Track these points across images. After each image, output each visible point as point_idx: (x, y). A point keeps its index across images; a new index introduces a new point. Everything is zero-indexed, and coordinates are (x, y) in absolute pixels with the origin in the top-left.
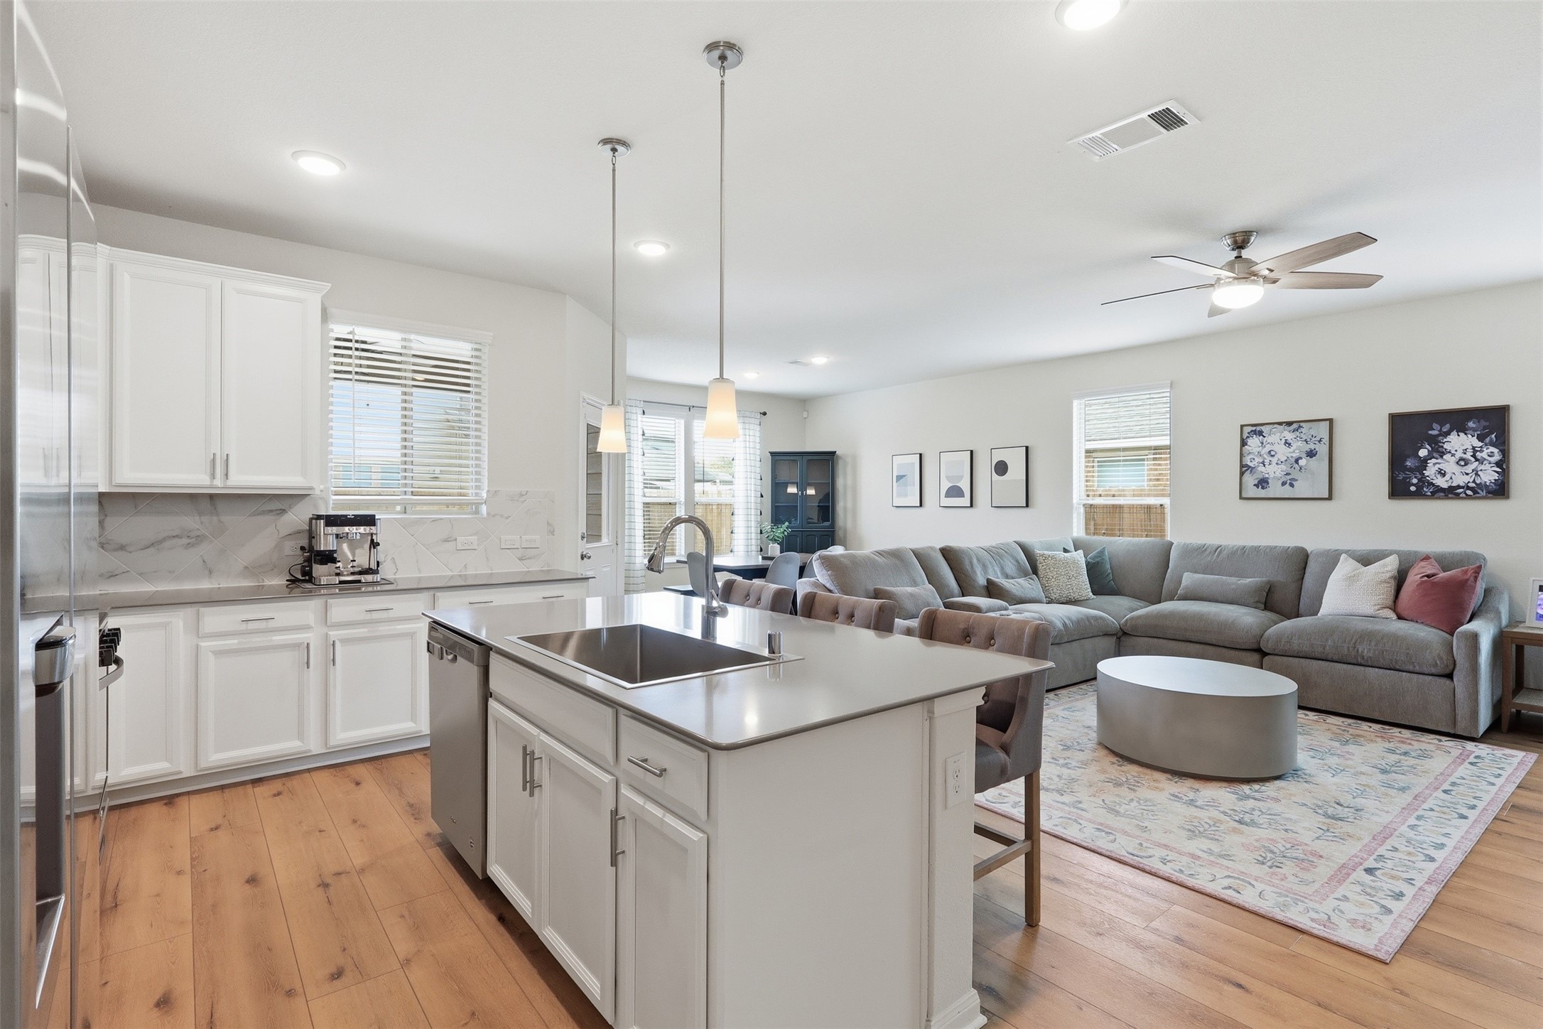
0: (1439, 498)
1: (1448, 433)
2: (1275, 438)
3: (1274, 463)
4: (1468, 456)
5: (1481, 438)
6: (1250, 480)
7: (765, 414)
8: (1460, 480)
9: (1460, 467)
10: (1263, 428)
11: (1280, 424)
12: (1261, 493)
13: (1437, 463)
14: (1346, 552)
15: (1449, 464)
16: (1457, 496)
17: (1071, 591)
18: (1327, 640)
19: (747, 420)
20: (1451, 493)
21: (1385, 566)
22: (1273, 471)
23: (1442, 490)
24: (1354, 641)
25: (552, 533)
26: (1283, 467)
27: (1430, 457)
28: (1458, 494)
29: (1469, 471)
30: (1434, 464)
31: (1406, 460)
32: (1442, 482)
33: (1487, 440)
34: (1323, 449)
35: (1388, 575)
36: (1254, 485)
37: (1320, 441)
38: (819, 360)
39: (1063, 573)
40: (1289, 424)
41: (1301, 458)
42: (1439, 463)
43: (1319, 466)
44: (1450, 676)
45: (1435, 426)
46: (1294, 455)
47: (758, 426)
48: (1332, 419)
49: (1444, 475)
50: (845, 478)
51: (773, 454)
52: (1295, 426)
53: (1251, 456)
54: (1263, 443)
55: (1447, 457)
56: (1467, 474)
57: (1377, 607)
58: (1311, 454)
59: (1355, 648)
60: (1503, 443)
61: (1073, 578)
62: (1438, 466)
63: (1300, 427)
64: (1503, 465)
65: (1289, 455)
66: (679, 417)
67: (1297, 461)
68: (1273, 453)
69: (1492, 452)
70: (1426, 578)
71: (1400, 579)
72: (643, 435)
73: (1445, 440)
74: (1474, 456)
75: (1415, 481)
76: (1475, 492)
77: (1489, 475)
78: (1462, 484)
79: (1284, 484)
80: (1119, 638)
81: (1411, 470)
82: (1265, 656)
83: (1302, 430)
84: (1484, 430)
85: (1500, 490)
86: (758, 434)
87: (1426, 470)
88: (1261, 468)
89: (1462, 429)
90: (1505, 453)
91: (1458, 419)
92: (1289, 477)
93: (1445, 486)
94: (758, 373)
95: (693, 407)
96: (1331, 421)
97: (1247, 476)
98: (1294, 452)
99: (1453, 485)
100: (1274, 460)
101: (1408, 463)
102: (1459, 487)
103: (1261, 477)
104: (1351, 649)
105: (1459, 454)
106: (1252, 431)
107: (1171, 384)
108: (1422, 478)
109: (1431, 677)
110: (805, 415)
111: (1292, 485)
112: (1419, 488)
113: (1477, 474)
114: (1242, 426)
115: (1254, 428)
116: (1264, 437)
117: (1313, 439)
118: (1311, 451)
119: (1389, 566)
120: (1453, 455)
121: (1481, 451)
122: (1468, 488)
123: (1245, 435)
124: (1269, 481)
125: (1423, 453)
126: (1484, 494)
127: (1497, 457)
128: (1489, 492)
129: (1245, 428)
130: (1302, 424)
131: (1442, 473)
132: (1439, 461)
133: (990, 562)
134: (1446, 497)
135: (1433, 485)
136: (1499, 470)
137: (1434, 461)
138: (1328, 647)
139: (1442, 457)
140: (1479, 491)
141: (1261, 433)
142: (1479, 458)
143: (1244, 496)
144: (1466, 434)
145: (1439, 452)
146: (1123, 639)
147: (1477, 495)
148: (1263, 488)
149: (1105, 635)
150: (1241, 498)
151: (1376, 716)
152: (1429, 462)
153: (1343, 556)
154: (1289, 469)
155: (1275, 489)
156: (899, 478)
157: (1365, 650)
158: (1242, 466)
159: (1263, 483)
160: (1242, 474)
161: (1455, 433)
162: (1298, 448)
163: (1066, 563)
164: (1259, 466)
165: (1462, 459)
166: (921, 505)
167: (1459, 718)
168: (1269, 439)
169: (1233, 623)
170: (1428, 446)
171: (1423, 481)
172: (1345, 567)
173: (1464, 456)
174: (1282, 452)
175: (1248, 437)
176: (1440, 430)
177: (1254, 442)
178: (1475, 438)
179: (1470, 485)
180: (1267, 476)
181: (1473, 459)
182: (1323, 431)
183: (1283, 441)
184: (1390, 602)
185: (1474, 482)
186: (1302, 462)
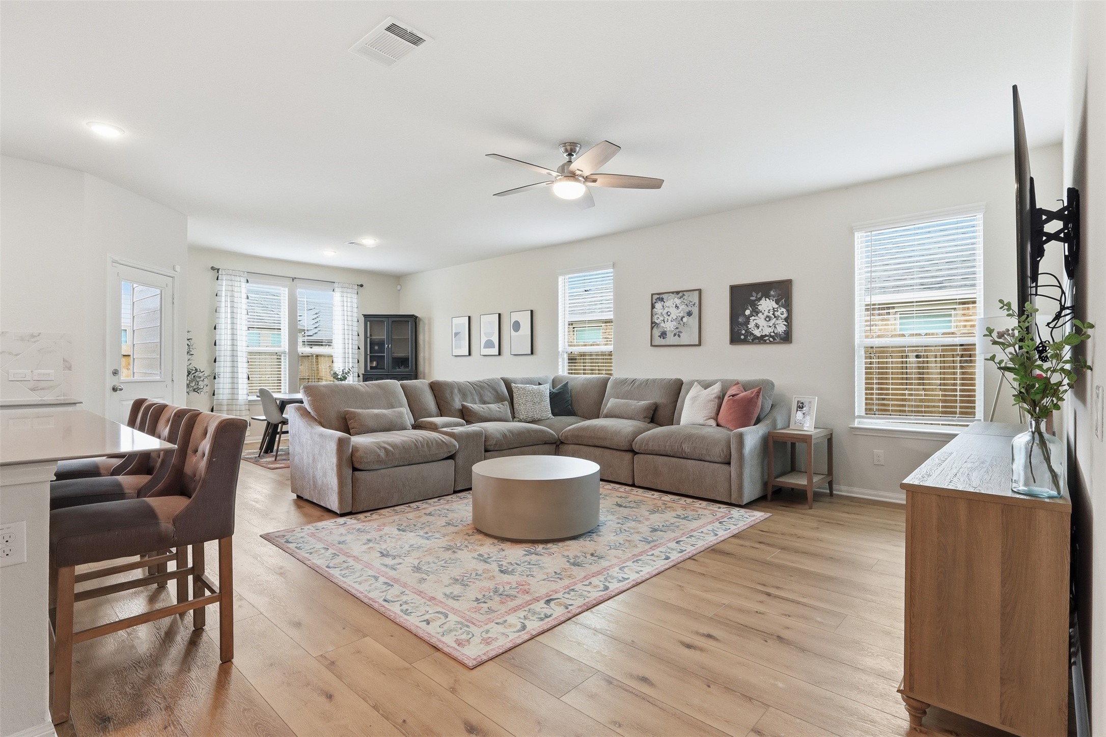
0: (756, 344)
1: (760, 299)
2: (671, 302)
3: (669, 321)
4: (771, 314)
5: (777, 303)
6: (657, 333)
7: (362, 286)
8: (767, 331)
9: (766, 322)
10: (663, 296)
11: (673, 293)
12: (662, 342)
13: (755, 319)
14: (697, 381)
15: (760, 320)
16: (765, 342)
17: (535, 413)
18: (667, 442)
19: (345, 290)
20: (761, 340)
21: (713, 389)
22: (669, 326)
23: (756, 338)
24: (681, 441)
25: (70, 368)
26: (674, 323)
27: (751, 315)
28: (765, 341)
29: (771, 325)
30: (754, 320)
31: (739, 318)
32: (757, 333)
33: (780, 303)
34: (695, 310)
35: (714, 396)
36: (659, 336)
37: (694, 305)
38: (369, 241)
39: (529, 400)
40: (678, 293)
41: (684, 317)
42: (756, 320)
43: (693, 322)
44: (729, 463)
45: (754, 294)
46: (680, 315)
47: (356, 295)
48: (701, 289)
49: (758, 327)
50: (424, 335)
51: (365, 316)
52: (681, 294)
53: (657, 316)
54: (663, 307)
55: (760, 315)
56: (770, 327)
57: (705, 419)
58: (690, 314)
59: (681, 446)
60: (788, 305)
61: (537, 404)
62: (755, 321)
63: (684, 295)
64: (788, 320)
65: (678, 315)
66: (284, 286)
67: (682, 319)
68: (669, 314)
69: (783, 312)
70: (731, 397)
71: (721, 398)
72: (248, 298)
73: (759, 304)
74: (773, 314)
75: (743, 332)
76: (774, 339)
77: (781, 328)
78: (768, 334)
79: (675, 335)
80: (557, 446)
81: (741, 324)
82: (635, 455)
83: (685, 297)
84: (778, 296)
85: (786, 338)
86: (355, 301)
87: (749, 324)
88: (663, 325)
89: (768, 296)
90: (789, 312)
91: (764, 289)
92: (677, 330)
93: (759, 335)
94: (335, 252)
95: (295, 278)
96: (700, 291)
97: (655, 330)
98: (680, 313)
99: (763, 334)
100: (670, 318)
101: (740, 320)
102: (766, 336)
103: (662, 330)
104: (679, 447)
105: (766, 313)
106: (657, 298)
107: (614, 265)
108: (747, 330)
109: (719, 465)
110: (399, 287)
111: (679, 336)
112: (746, 336)
113: (775, 327)
114: (652, 295)
115: (659, 296)
116: (664, 302)
117: (691, 304)
118: (690, 312)
119: (716, 389)
120: (763, 314)
121: (777, 311)
122: (771, 336)
123: (654, 301)
124: (667, 333)
125: (748, 312)
126: (778, 340)
127: (785, 315)
128: (781, 339)
129: (654, 296)
130: (684, 293)
131: (757, 326)
132: (756, 318)
133: (471, 392)
134: (759, 343)
135: (753, 334)
136: (786, 324)
137: (753, 318)
138: (667, 447)
139: (757, 315)
140: (776, 338)
141: (662, 300)
142: (776, 315)
143: (653, 344)
144: (769, 299)
145: (756, 312)
146: (560, 446)
147: (776, 341)
148: (663, 338)
149: (545, 443)
150: (652, 345)
151: (691, 493)
152: (751, 318)
153: (696, 383)
154: (677, 324)
155: (671, 340)
156: (456, 334)
157: (686, 448)
158: (652, 323)
159: (663, 335)
160: (652, 328)
161: (764, 298)
162: (683, 310)
163: (533, 394)
164: (661, 323)
165: (768, 317)
166: (470, 354)
167: (732, 493)
168: (667, 304)
169: (619, 432)
170: (750, 308)
171: (749, 333)
172: (695, 390)
173: (769, 314)
174: (675, 313)
175: (655, 302)
176: (756, 297)
177: (659, 305)
178: (774, 302)
179: (772, 334)
180: (666, 329)
181: (773, 317)
182: (695, 297)
183: (675, 305)
184: (713, 414)
185: (774, 332)
186: (685, 320)
